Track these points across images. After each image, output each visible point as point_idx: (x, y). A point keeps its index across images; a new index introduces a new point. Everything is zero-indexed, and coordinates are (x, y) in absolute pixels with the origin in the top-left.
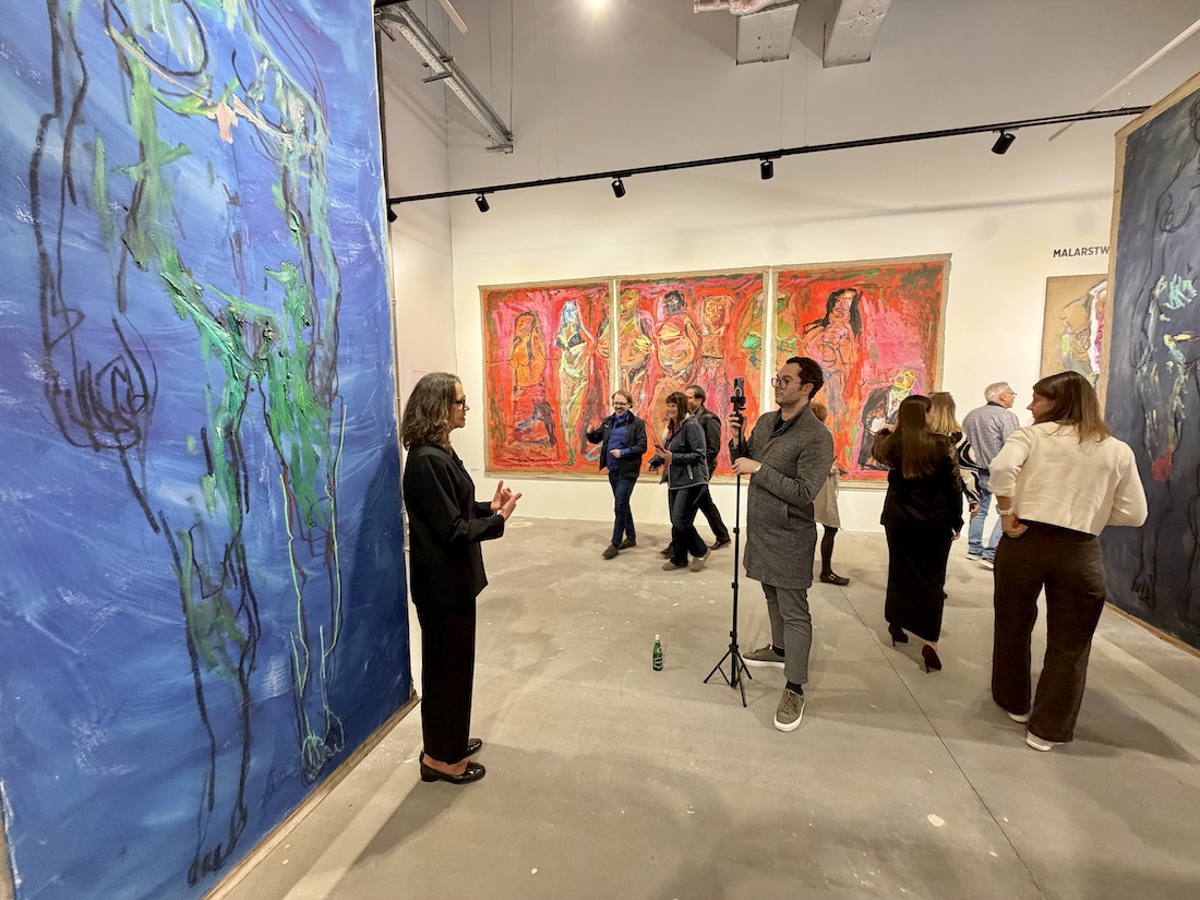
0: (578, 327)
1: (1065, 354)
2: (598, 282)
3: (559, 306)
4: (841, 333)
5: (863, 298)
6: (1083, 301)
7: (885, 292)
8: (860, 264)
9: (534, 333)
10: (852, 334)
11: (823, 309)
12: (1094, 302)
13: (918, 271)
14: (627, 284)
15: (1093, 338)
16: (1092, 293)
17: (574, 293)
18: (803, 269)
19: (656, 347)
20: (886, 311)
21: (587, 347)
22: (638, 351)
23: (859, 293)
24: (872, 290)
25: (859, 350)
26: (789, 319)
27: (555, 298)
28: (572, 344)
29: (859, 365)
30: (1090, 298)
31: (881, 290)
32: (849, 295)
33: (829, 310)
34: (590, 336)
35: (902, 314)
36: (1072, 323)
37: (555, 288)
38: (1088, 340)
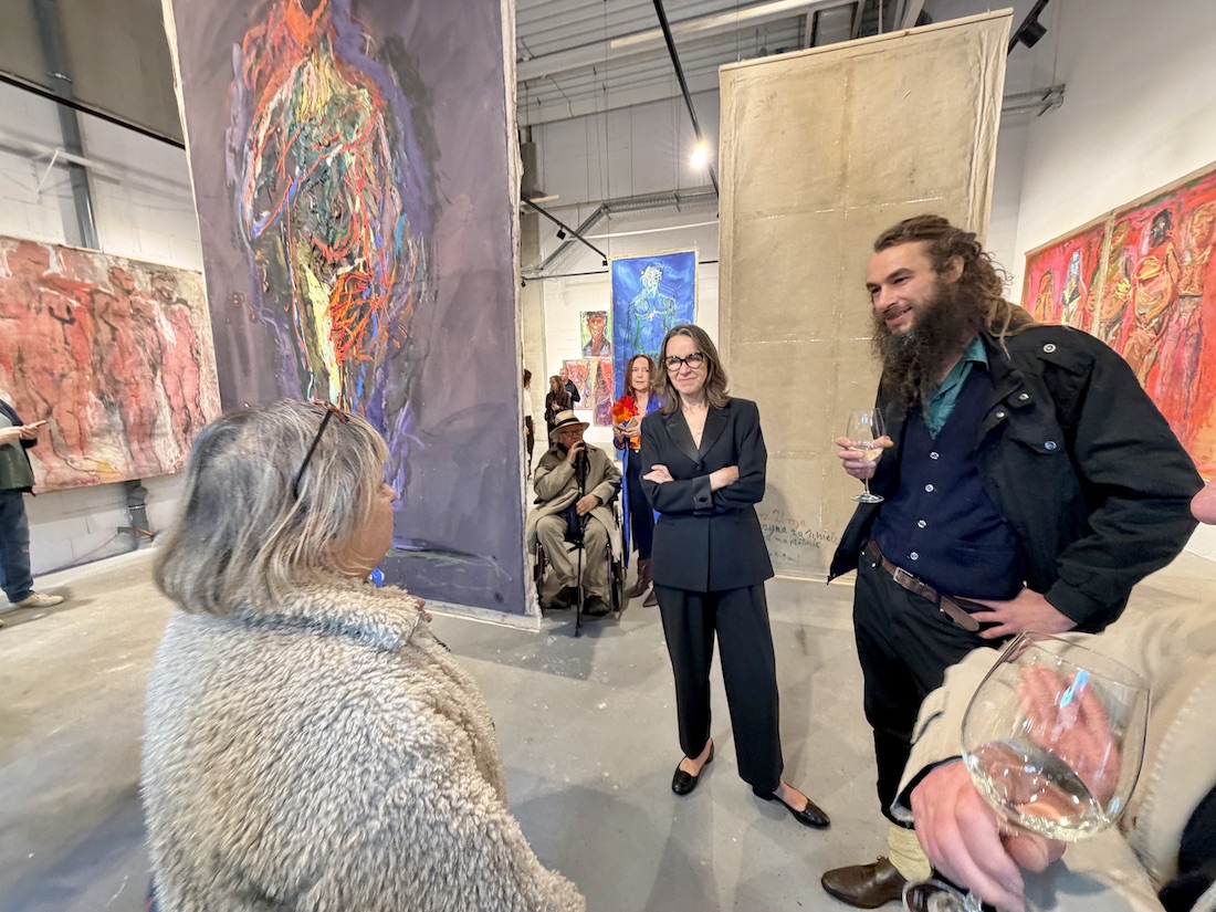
0: (1078, 280)
2: (1098, 222)
3: (1068, 260)
9: (1049, 293)
14: (1124, 215)
17: (1080, 242)
19: (1135, 291)
21: (1081, 301)
22: (1117, 299)
27: (1067, 250)
28: (1071, 300)
34: (1084, 287)
37: (1069, 240)
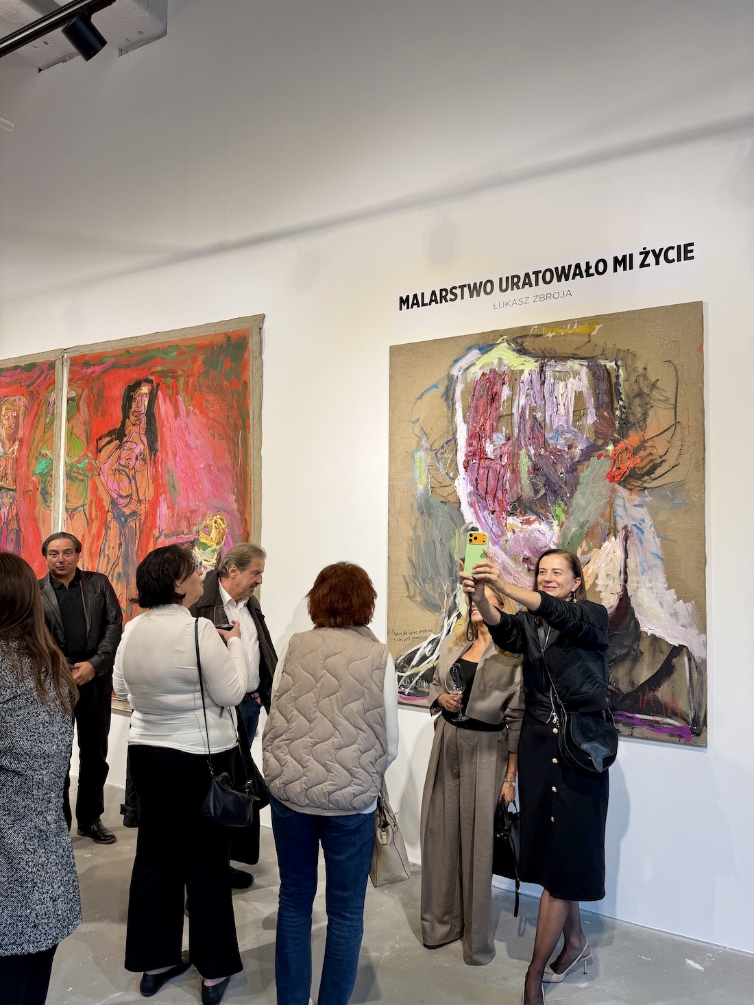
1: (421, 487)
4: (137, 451)
5: (159, 393)
6: (442, 389)
7: (186, 384)
8: (157, 340)
10: (147, 452)
11: (118, 413)
12: (459, 388)
13: (221, 347)
15: (461, 458)
16: (455, 372)
18: (96, 351)
20: (188, 415)
23: (155, 384)
24: (169, 381)
25: (155, 479)
26: (80, 430)
29: (154, 504)
30: (451, 380)
31: (182, 381)
32: (145, 389)
33: (126, 416)
35: (208, 418)
36: (428, 431)
38: (455, 461)
